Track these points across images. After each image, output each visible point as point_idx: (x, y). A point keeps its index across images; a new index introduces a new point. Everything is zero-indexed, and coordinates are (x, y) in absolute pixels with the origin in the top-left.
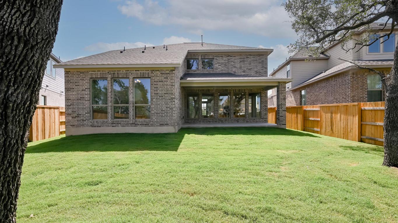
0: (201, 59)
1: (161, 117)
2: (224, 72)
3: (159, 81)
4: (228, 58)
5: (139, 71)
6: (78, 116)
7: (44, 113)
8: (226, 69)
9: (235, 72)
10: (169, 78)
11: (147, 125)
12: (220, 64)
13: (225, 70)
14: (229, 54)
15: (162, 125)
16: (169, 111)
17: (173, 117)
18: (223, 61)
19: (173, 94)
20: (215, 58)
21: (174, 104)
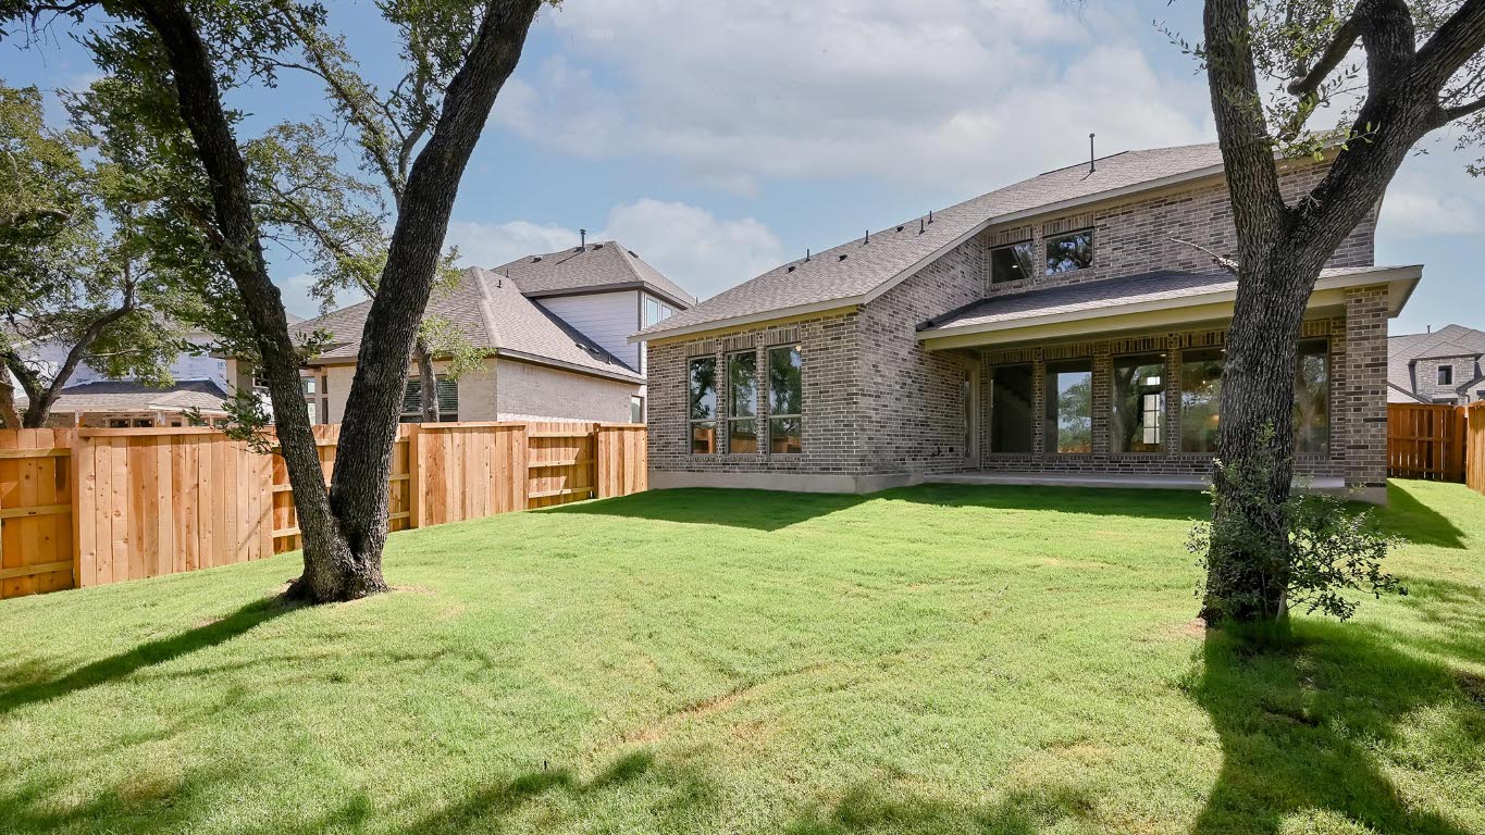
0: (1044, 237)
1: (824, 447)
2: (1137, 270)
3: (821, 350)
4: (1156, 211)
5: (775, 327)
6: (667, 444)
7: (622, 441)
8: (1146, 257)
9: (1187, 264)
10: (845, 338)
11: (792, 469)
12: (1119, 244)
13: (1143, 263)
14: (1162, 195)
15: (825, 470)
16: (843, 430)
17: (851, 447)
18: (1132, 231)
19: (852, 381)
20: (1100, 223)
21: (854, 412)
